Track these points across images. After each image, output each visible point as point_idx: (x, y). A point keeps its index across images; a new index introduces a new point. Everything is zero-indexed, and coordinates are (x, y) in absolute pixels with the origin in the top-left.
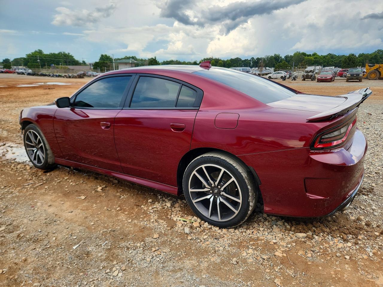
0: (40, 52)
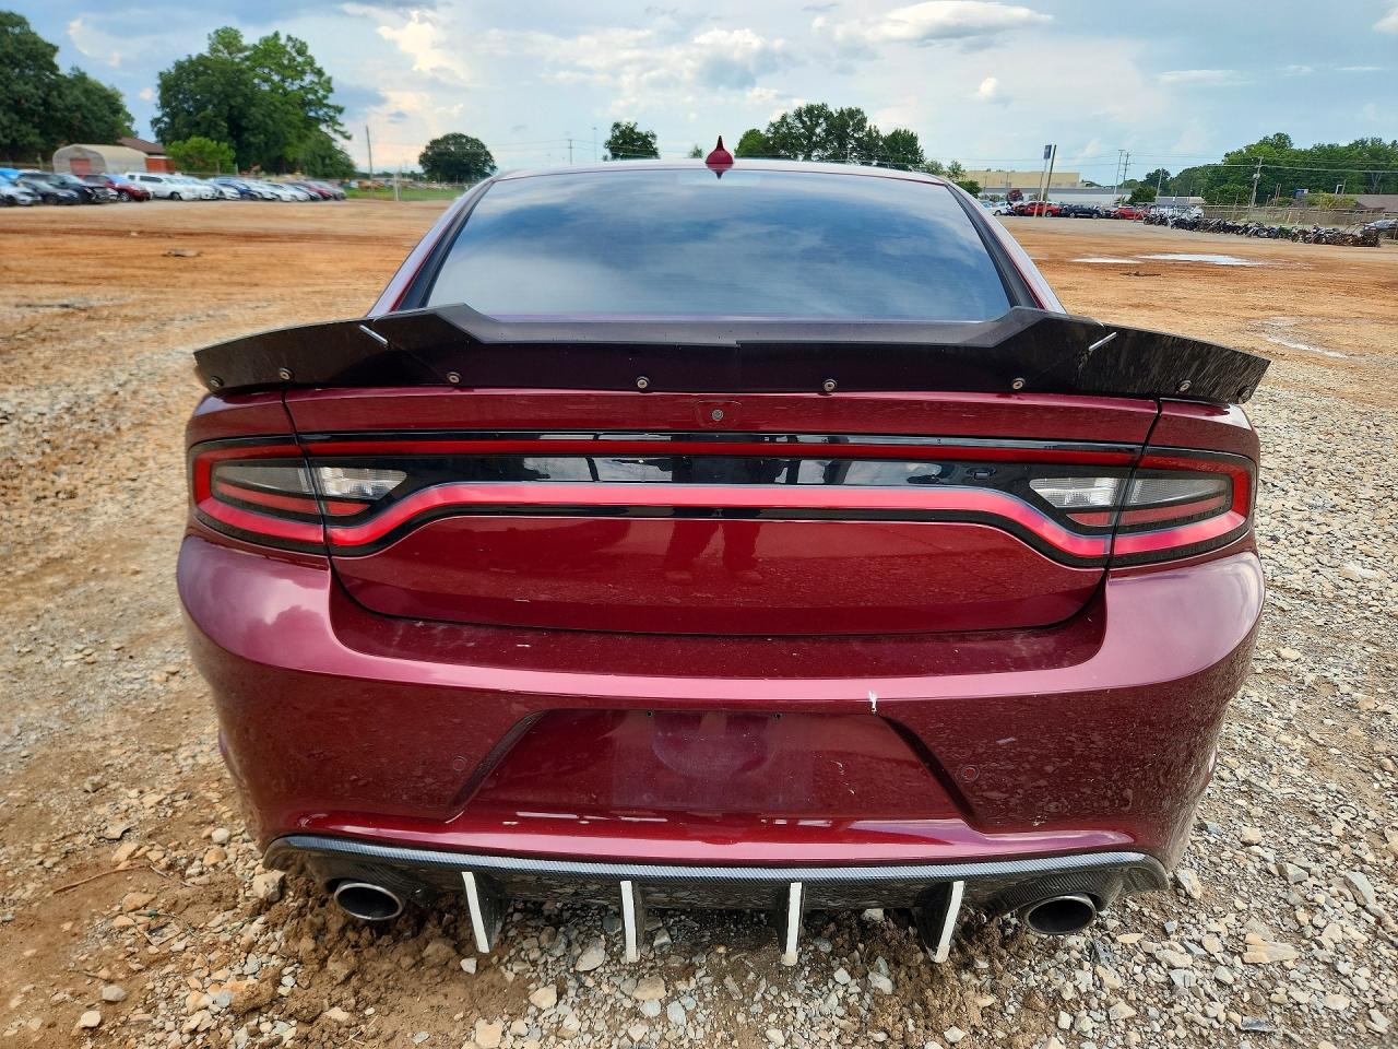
0: (1281, 141)
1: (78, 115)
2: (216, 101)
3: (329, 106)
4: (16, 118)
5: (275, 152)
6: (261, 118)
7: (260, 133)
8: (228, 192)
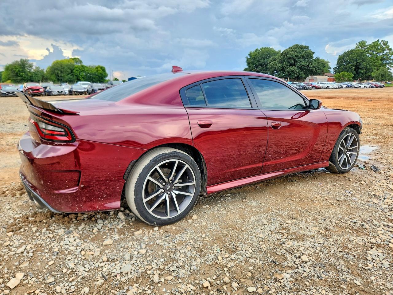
1: (315, 68)
2: (353, 61)
3: (391, 59)
4: (300, 70)
5: (368, 74)
6: (366, 65)
7: (364, 69)
8: (344, 86)
